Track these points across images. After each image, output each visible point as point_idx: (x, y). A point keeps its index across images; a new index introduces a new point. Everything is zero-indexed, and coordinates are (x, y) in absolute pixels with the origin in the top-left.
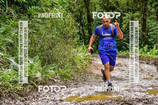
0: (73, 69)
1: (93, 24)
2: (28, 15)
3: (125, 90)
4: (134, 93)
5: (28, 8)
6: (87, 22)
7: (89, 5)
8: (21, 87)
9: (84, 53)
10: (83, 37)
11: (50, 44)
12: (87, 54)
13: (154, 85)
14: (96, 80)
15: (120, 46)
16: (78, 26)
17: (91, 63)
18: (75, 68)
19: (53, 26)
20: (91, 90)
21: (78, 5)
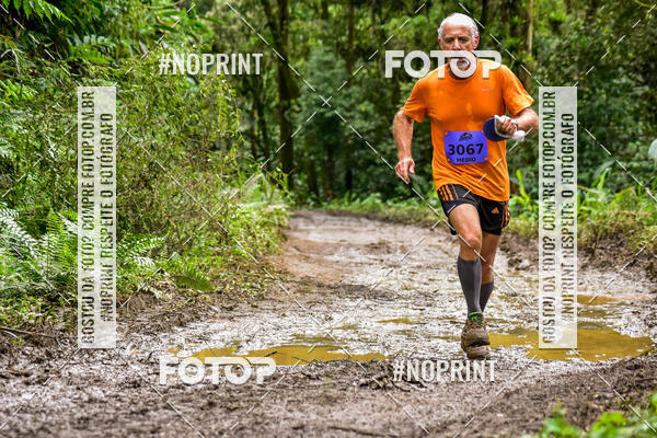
0: (220, 258)
1: (299, 106)
2: (69, 63)
3: (397, 333)
4: (427, 344)
5: (72, 40)
6: (277, 99)
7: (285, 38)
8: (37, 311)
9: (261, 203)
10: (262, 150)
11: (145, 166)
12: (271, 208)
13: (496, 316)
14: (298, 295)
15: (389, 184)
16: (247, 111)
17: (285, 238)
18: (230, 254)
19: (155, 104)
20: (278, 328)
21: (248, 36)
